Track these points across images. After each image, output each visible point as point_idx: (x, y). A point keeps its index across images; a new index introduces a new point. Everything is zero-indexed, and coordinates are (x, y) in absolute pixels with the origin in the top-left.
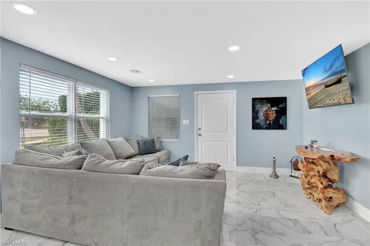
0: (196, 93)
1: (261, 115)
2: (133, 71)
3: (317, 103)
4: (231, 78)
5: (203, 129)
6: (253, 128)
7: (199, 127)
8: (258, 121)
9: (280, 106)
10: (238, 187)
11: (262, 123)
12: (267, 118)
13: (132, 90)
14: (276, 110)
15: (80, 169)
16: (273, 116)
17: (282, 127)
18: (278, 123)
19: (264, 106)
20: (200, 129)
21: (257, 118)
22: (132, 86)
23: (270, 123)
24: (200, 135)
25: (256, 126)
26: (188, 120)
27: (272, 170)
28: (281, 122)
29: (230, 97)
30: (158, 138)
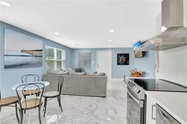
0: (97, 51)
1: (120, 60)
2: (76, 45)
3: (137, 56)
4: (110, 47)
5: (99, 65)
6: (117, 65)
7: (98, 64)
8: (119, 62)
9: (127, 57)
10: (112, 84)
11: (121, 63)
12: (122, 61)
13: (72, 50)
14: (125, 58)
15: (69, 75)
16: (124, 60)
17: (128, 64)
18: (126, 62)
19: (121, 57)
20: (98, 65)
21: (119, 61)
22: (72, 48)
23: (123, 63)
24: (98, 67)
25: (118, 64)
26: (94, 62)
27: (124, 79)
28: (127, 62)
29: (109, 53)
30: (83, 68)
